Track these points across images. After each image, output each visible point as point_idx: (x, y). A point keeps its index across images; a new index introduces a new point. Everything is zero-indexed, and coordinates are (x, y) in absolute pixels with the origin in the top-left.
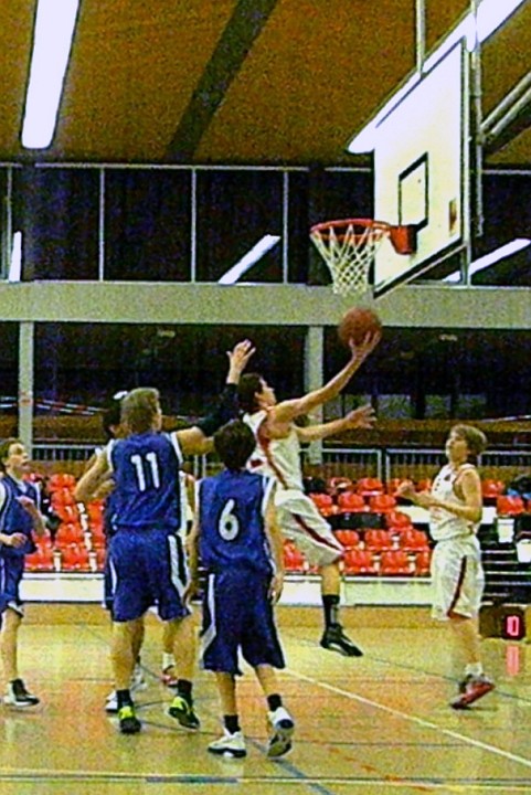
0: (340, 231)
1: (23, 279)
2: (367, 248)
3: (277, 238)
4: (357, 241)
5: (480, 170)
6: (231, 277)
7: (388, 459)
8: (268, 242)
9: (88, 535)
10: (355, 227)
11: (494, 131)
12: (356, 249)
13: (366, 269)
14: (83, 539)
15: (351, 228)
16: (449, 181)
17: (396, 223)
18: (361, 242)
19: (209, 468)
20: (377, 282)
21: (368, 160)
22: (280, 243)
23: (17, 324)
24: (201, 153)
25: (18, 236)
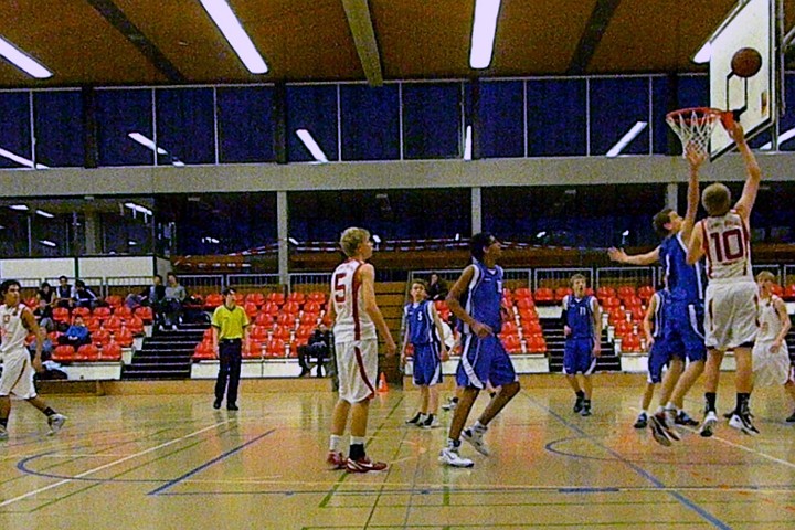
0: (687, 116)
1: (473, 158)
2: (707, 127)
3: (645, 124)
4: (699, 123)
5: (783, 71)
6: (614, 152)
8: (639, 126)
9: (520, 329)
10: (698, 112)
12: (699, 129)
13: (707, 143)
14: (516, 332)
15: (695, 113)
17: (725, 110)
18: (702, 124)
19: (600, 281)
20: (713, 150)
22: (647, 127)
23: (470, 189)
24: (592, 67)
25: (469, 128)
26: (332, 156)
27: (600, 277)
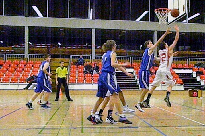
0: (161, 10)
1: (93, 19)
2: (166, 14)
4: (164, 13)
6: (138, 20)
8: (146, 12)
12: (164, 14)
13: (166, 19)
15: (163, 10)
17: (172, 9)
18: (165, 13)
19: (133, 61)
20: (168, 21)
22: (148, 13)
23: (91, 29)
25: (92, 9)
26: (45, 15)
27: (133, 59)
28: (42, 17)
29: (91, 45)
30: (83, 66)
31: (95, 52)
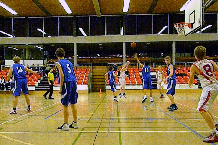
0: (179, 25)
1: (123, 35)
2: (184, 27)
4: (182, 26)
5: (204, 13)
6: (159, 33)
7: (187, 64)
8: (166, 27)
9: (135, 78)
10: (182, 24)
11: (207, 6)
12: (182, 28)
13: (184, 31)
14: (134, 79)
15: (181, 24)
16: (199, 15)
17: (189, 23)
19: (156, 66)
20: (186, 33)
21: (184, 12)
22: (168, 27)
23: (123, 43)
24: (154, 12)
26: (88, 34)
27: (156, 65)
28: (86, 35)
29: (123, 55)
30: (116, 72)
31: (125, 60)
